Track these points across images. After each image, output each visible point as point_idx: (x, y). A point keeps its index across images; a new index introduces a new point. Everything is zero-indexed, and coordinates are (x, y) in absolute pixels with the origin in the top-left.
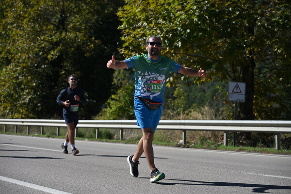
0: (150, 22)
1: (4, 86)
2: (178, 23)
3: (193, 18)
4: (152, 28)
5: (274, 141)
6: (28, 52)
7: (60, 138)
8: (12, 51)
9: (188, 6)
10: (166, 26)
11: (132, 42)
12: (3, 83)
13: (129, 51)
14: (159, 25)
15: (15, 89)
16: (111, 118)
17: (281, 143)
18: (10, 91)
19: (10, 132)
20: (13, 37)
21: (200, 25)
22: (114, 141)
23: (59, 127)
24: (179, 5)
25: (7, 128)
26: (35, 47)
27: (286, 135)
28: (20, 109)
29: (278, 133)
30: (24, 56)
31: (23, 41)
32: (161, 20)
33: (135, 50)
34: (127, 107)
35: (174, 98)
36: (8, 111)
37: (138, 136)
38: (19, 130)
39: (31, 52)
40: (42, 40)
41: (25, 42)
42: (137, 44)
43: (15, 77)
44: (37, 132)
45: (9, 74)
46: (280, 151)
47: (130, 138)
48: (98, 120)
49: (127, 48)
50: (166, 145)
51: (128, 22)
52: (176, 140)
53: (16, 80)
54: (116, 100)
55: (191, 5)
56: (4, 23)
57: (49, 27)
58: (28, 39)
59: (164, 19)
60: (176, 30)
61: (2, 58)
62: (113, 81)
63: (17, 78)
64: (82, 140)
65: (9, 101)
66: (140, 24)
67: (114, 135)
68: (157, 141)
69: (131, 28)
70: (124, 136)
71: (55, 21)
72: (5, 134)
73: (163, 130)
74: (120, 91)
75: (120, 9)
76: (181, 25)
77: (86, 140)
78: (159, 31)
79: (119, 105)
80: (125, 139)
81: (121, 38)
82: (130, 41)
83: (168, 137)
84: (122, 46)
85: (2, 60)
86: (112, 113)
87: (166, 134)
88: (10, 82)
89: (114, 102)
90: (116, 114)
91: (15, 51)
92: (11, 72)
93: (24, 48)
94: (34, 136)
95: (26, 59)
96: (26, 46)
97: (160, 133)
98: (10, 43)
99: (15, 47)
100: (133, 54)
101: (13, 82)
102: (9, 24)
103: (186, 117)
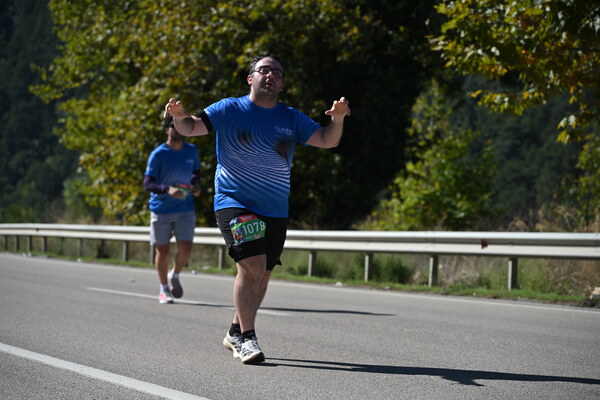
1: (121, 138)
6: (185, 45)
8: (143, 47)
11: (466, 18)
12: (121, 131)
13: (458, 42)
15: (148, 148)
16: (403, 226)
19: (138, 260)
20: (146, 8)
22: (414, 287)
25: (131, 250)
26: (204, 35)
30: (177, 58)
31: (172, 18)
33: (473, 42)
34: (447, 196)
35: (579, 173)
36: (130, 205)
37: (478, 275)
39: (193, 47)
40: (220, 16)
41: (179, 23)
42: (481, 24)
43: (151, 116)
44: (207, 260)
45: (135, 106)
47: (456, 282)
48: (371, 229)
49: (452, 35)
50: (555, 302)
52: (583, 287)
53: (153, 123)
54: (417, 177)
58: (189, 12)
61: (119, 65)
62: (409, 125)
63: (156, 118)
64: (327, 284)
65: (135, 178)
67: (413, 272)
68: (530, 290)
70: (439, 275)
72: (123, 265)
73: (549, 261)
74: (429, 152)
77: (339, 284)
79: (432, 190)
80: (442, 284)
81: (436, 7)
82: (462, 16)
83: (562, 278)
84: (440, 28)
85: (118, 70)
86: (406, 211)
87: (556, 270)
88: (138, 130)
89: (415, 182)
90: (418, 216)
91: (152, 47)
92: (141, 102)
93: (174, 36)
94: (198, 271)
95: (181, 67)
96: (181, 34)
97: (540, 269)
98: (138, 26)
99: (152, 36)
100: (470, 52)
101: (145, 129)
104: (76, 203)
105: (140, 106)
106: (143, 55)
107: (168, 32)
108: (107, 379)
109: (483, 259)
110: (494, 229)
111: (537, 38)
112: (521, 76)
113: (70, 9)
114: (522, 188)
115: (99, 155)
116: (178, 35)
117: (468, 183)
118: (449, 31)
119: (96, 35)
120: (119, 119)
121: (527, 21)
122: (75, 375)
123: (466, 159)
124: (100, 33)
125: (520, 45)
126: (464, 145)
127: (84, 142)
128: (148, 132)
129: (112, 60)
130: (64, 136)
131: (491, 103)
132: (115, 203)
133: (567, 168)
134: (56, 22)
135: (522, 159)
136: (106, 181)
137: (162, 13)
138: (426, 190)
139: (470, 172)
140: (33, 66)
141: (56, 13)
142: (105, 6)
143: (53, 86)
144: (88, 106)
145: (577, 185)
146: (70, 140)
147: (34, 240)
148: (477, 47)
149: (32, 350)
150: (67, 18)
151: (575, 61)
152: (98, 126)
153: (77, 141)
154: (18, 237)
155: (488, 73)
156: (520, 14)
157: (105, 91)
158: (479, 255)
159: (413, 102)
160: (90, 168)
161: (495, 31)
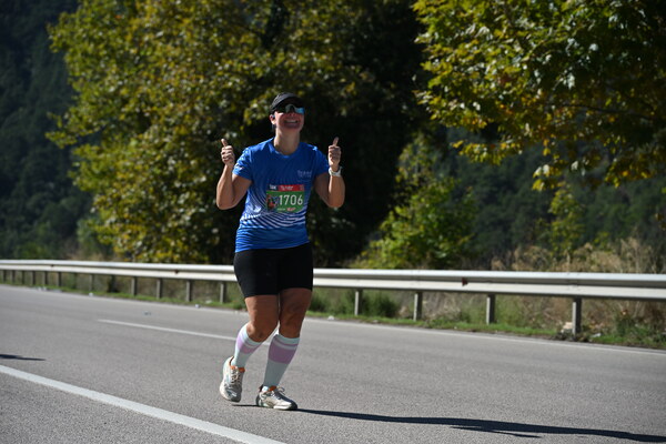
0: (499, 26)
1: (131, 182)
2: (568, 28)
3: (607, 15)
4: (497, 42)
6: (192, 96)
8: (152, 98)
10: (537, 34)
11: (450, 75)
13: (443, 97)
14: (520, 33)
15: (157, 191)
16: (390, 265)
18: (147, 194)
19: (146, 294)
20: (155, 62)
21: (624, 32)
22: (400, 321)
25: (139, 285)
26: (209, 88)
28: (168, 240)
30: (182, 108)
31: (180, 72)
32: (526, 20)
33: (457, 97)
34: (430, 237)
35: (551, 217)
36: (140, 243)
37: (459, 310)
38: (167, 290)
39: (199, 98)
40: (225, 71)
41: (185, 76)
42: (464, 82)
43: (159, 162)
44: (211, 295)
45: (144, 152)
47: (439, 316)
48: (360, 268)
49: (436, 91)
50: (529, 335)
51: (440, 25)
52: (555, 321)
53: (160, 168)
54: (406, 219)
56: (135, 27)
57: (242, 40)
58: (195, 66)
59: (532, 18)
60: (564, 44)
61: (130, 114)
62: (397, 171)
63: (163, 164)
64: (320, 317)
65: (144, 219)
66: (472, 29)
67: (399, 308)
68: (506, 325)
69: (449, 40)
70: (423, 311)
71: (258, 24)
72: (132, 299)
73: (523, 297)
74: (414, 197)
76: (574, 33)
77: (331, 317)
78: (518, 49)
80: (426, 319)
81: (422, 64)
82: (446, 73)
83: (536, 314)
84: (427, 84)
85: (130, 118)
86: (393, 252)
87: (530, 306)
88: (147, 174)
89: (401, 224)
90: (404, 256)
91: (160, 98)
92: (149, 149)
93: (180, 88)
94: (201, 305)
95: (187, 117)
96: (187, 86)
97: (515, 303)
98: (148, 79)
99: (161, 88)
100: (453, 106)
101: (153, 173)
102: (146, 30)
103: (580, 266)
104: (87, 241)
105: (148, 152)
107: (175, 84)
108: (117, 404)
109: (463, 296)
110: (478, 269)
111: (514, 93)
112: (499, 129)
113: (84, 62)
114: (499, 231)
115: (111, 196)
116: (185, 87)
117: (449, 226)
118: (434, 87)
119: (109, 87)
120: (128, 164)
121: (504, 77)
122: (88, 400)
123: (447, 204)
124: (113, 85)
125: (499, 100)
126: (447, 191)
127: (97, 184)
128: (156, 177)
129: (123, 110)
130: (78, 179)
131: (471, 153)
132: (125, 242)
133: (540, 212)
134: (71, 74)
135: (499, 204)
136: (116, 222)
137: (170, 67)
138: (411, 232)
139: (451, 215)
140: (49, 114)
141: (72, 66)
142: (117, 60)
143: (68, 133)
144: (100, 152)
145: (550, 228)
146: (83, 182)
147: (49, 275)
148: (460, 101)
149: (47, 377)
150: (82, 70)
151: (549, 116)
152: (110, 171)
153: (90, 185)
154: (34, 272)
155: (470, 126)
156: (499, 71)
157: (117, 138)
158: (460, 292)
159: (400, 152)
160: (102, 209)
161: (476, 87)
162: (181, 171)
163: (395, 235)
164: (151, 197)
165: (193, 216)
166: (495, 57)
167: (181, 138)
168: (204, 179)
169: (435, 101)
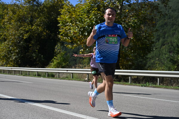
0: (73, 23)
1: (3, 51)
3: (93, 22)
4: (73, 26)
5: (129, 80)
6: (15, 35)
7: (29, 76)
8: (7, 35)
9: (91, 16)
10: (80, 25)
11: (64, 32)
14: (77, 25)
15: (8, 53)
16: (54, 68)
17: (132, 80)
19: (5, 73)
20: (7, 28)
23: (29, 71)
24: (86, 15)
25: (4, 71)
26: (18, 33)
27: (134, 77)
28: (10, 63)
29: (131, 76)
30: (13, 37)
31: (12, 30)
33: (65, 36)
34: (61, 62)
36: (4, 63)
37: (66, 76)
38: (10, 72)
40: (21, 30)
42: (67, 33)
44: (19, 73)
45: (5, 46)
46: (131, 84)
47: (62, 77)
48: (48, 68)
49: (62, 35)
50: (79, 81)
51: (62, 23)
52: (84, 78)
54: (56, 59)
55: (92, 16)
56: (3, 21)
57: (25, 24)
59: (79, 22)
60: (85, 27)
61: (2, 38)
62: (55, 50)
63: (9, 48)
64: (40, 77)
65: (5, 59)
66: (68, 24)
67: (55, 76)
68: (75, 79)
69: (64, 25)
71: (28, 22)
72: (3, 74)
74: (58, 55)
75: (59, 16)
76: (87, 25)
77: (42, 77)
78: (77, 28)
79: (58, 61)
80: (60, 77)
81: (59, 30)
83: (80, 77)
84: (60, 34)
86: (54, 65)
87: (79, 75)
88: (6, 50)
90: (56, 66)
93: (12, 33)
94: (17, 75)
95: (14, 39)
96: (14, 33)
97: (77, 75)
98: (6, 31)
99: (8, 33)
102: (5, 22)
103: (88, 68)
106: (7, 36)
110: (70, 68)
111: (76, 36)
112: (74, 42)
114: (74, 61)
117: (65, 60)
120: (2, 48)
121: (74, 33)
123: (64, 56)
125: (73, 37)
126: (64, 54)
128: (8, 50)
131: (68, 47)
137: (10, 29)
139: (65, 58)
145: (83, 61)
148: (66, 37)
151: (83, 40)
155: (68, 42)
156: (73, 32)
158: (66, 73)
159: (55, 46)
161: (69, 35)
162: (13, 49)
163: (54, 62)
164: (7, 54)
165: (15, 58)
166: (72, 29)
167: (13, 43)
168: (17, 51)
169: (61, 37)
